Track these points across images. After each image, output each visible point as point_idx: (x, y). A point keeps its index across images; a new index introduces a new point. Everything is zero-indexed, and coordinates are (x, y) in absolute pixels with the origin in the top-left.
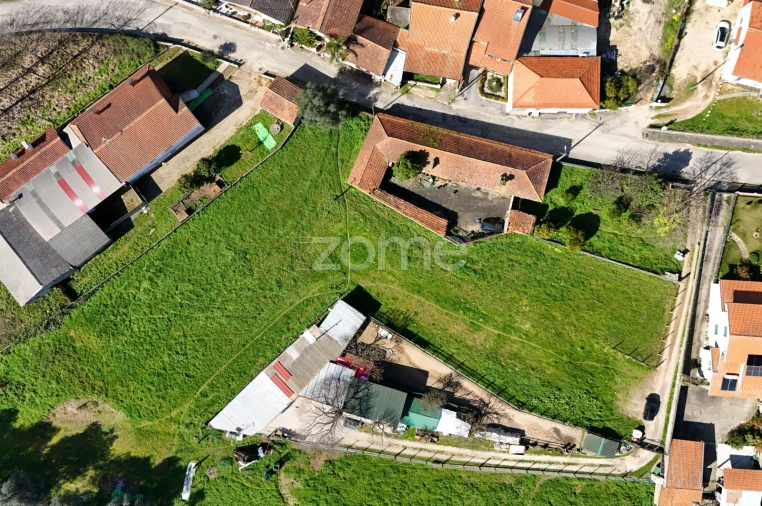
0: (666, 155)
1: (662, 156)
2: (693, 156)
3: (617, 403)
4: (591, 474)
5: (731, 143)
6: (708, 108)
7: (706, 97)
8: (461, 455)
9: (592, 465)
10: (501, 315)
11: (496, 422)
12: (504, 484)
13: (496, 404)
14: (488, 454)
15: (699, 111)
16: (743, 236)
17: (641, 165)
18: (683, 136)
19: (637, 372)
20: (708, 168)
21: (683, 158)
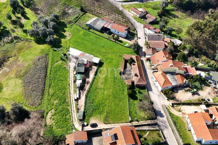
0: (160, 112)
1: (159, 111)
2: (164, 118)
3: (93, 117)
4: (72, 117)
5: (172, 126)
6: (177, 116)
7: (180, 115)
8: (72, 88)
9: (75, 117)
10: (107, 87)
11: (81, 93)
12: (66, 100)
13: (85, 92)
14: (73, 94)
15: (175, 114)
16: (149, 135)
17: (155, 107)
18: (167, 114)
19: (102, 119)
20: (163, 122)
21: (162, 116)
